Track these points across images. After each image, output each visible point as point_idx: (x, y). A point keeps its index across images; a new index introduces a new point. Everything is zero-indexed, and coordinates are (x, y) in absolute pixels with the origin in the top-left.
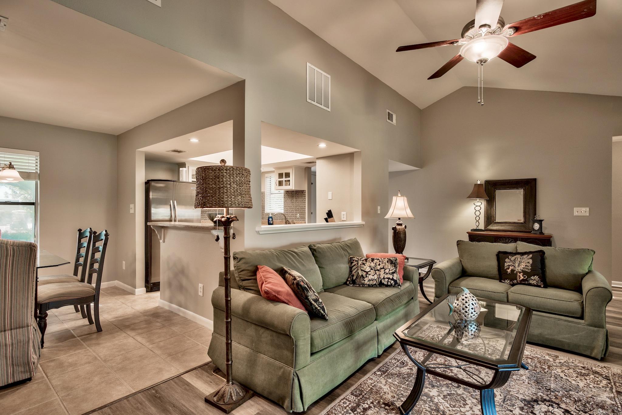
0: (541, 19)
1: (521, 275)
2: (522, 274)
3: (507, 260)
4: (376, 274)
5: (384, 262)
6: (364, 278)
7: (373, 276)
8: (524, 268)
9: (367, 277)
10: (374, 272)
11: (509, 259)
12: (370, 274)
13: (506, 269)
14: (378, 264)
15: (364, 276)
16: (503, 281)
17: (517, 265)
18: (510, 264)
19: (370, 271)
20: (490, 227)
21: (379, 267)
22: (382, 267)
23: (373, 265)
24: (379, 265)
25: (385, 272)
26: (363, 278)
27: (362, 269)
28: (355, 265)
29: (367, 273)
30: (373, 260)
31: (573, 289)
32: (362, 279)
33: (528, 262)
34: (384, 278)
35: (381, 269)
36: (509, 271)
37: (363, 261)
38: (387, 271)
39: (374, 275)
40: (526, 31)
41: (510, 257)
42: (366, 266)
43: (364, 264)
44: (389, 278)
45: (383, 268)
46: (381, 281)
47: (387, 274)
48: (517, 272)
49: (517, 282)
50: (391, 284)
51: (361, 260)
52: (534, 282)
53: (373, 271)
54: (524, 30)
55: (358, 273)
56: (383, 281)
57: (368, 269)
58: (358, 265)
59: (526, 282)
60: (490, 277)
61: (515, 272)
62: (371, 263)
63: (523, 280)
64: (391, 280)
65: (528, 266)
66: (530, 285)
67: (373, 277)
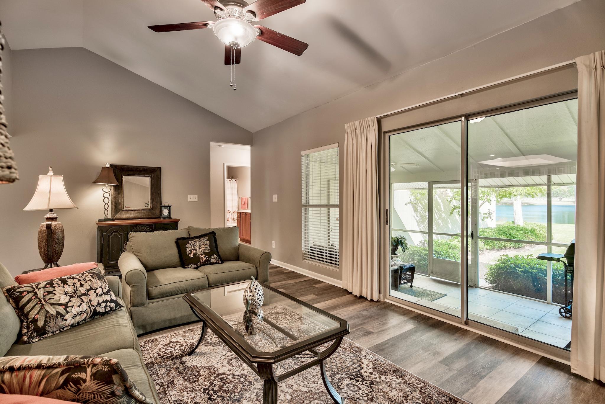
0: (279, 37)
1: (203, 257)
2: (203, 255)
3: (187, 245)
4: (83, 301)
5: (87, 279)
6: (62, 316)
7: (79, 306)
8: (204, 250)
9: (68, 312)
10: (79, 299)
11: (189, 244)
12: (72, 306)
13: (189, 254)
14: (78, 284)
15: (62, 311)
16: (187, 267)
17: (198, 248)
18: (191, 249)
19: (70, 301)
20: (118, 216)
21: (83, 290)
22: (89, 288)
23: (69, 289)
24: (82, 285)
25: (97, 294)
26: (60, 318)
27: (52, 301)
28: (30, 300)
29: (66, 306)
30: (64, 282)
31: (234, 259)
32: (59, 320)
33: (207, 244)
34: (99, 304)
35: (88, 291)
36: (191, 255)
37: (44, 287)
38: (99, 291)
39: (81, 304)
40: (265, 39)
41: (189, 242)
42: (58, 295)
43: (50, 293)
44: (106, 301)
45: (91, 289)
46: (95, 310)
47: (101, 295)
48: (199, 255)
49: (201, 264)
50: (111, 308)
51: (39, 287)
52: (214, 261)
53: (76, 300)
54: (264, 38)
55: (47, 311)
56: (98, 309)
57: (64, 299)
58: (37, 297)
59: (208, 262)
60: (172, 266)
61: (197, 255)
62: (63, 287)
63: (206, 261)
64: (110, 302)
65: (207, 247)
66: (211, 264)
67: (80, 309)
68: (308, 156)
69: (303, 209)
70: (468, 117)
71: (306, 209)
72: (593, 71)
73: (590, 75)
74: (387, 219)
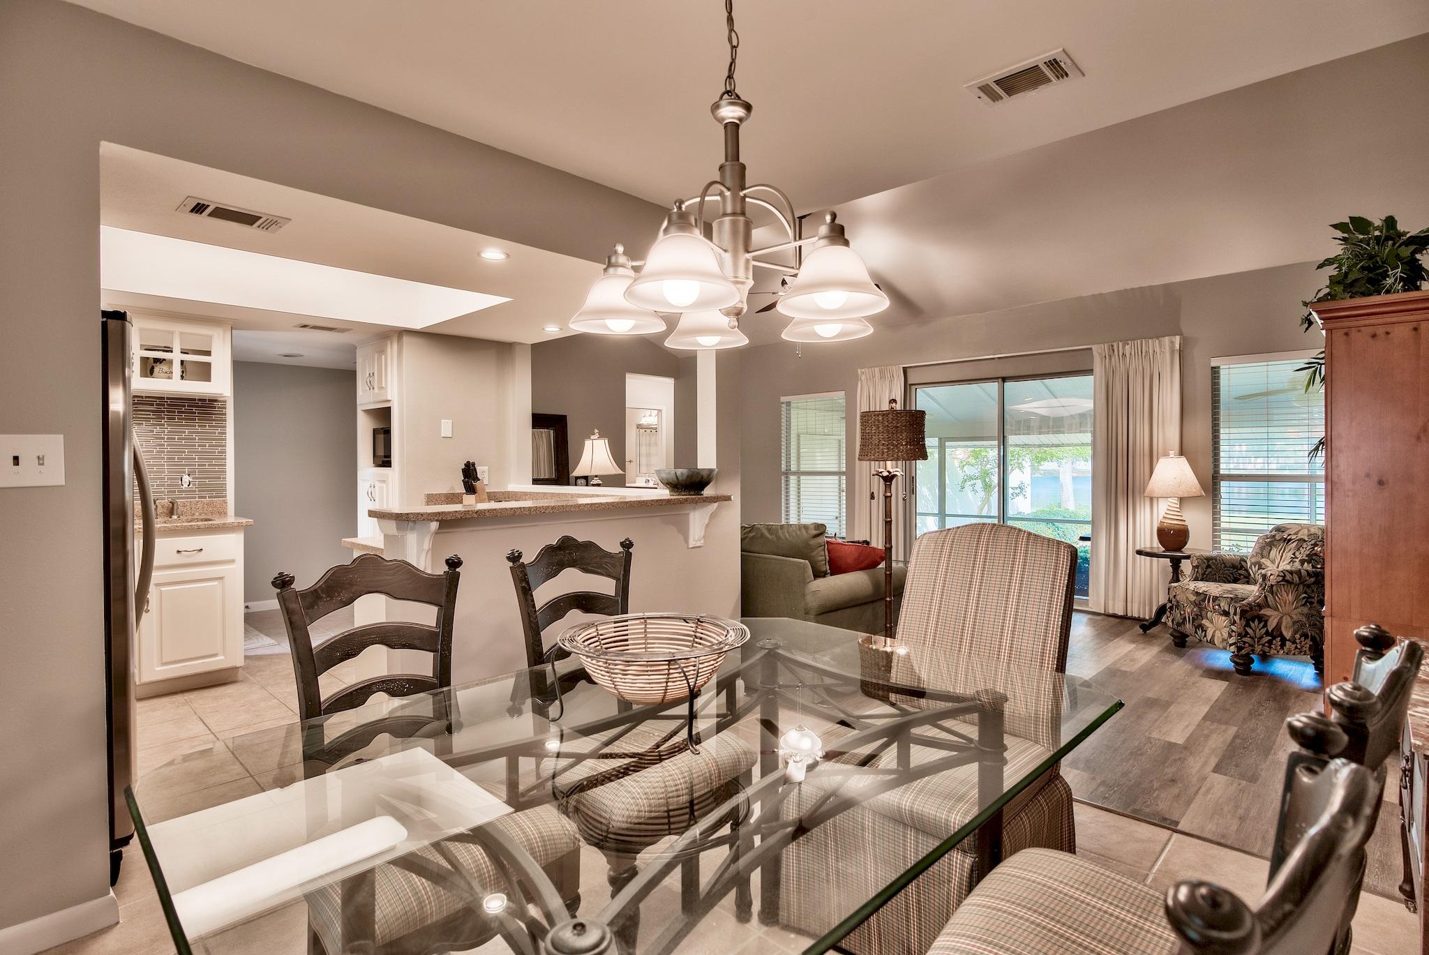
68: (788, 404)
69: (783, 477)
70: (1004, 379)
71: (787, 477)
72: (1104, 359)
73: (1102, 362)
74: (913, 488)
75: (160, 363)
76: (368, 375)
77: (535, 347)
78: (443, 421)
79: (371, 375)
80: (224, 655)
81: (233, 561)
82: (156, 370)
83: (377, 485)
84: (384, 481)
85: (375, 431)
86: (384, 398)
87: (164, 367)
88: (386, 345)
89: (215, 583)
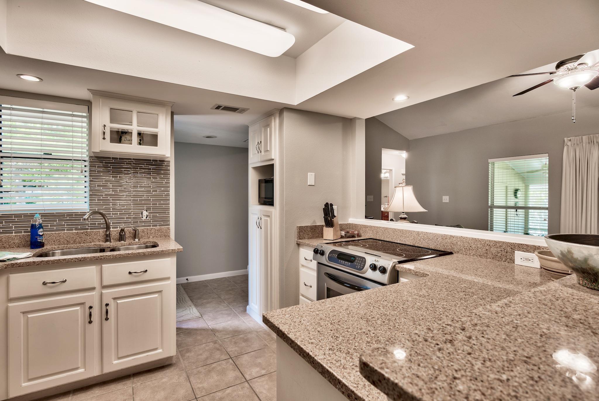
69: (489, 210)
71: (491, 210)
75: (126, 134)
76: (257, 143)
77: (367, 120)
78: (309, 173)
79: (259, 143)
80: (162, 348)
81: (168, 278)
82: (123, 138)
83: (264, 218)
84: (269, 216)
85: (260, 181)
86: (269, 158)
87: (128, 137)
88: (271, 120)
89: (156, 295)
